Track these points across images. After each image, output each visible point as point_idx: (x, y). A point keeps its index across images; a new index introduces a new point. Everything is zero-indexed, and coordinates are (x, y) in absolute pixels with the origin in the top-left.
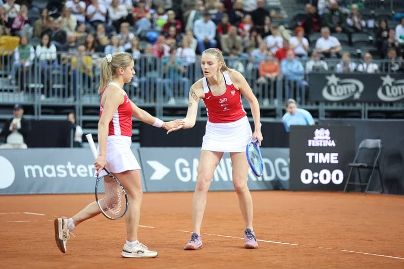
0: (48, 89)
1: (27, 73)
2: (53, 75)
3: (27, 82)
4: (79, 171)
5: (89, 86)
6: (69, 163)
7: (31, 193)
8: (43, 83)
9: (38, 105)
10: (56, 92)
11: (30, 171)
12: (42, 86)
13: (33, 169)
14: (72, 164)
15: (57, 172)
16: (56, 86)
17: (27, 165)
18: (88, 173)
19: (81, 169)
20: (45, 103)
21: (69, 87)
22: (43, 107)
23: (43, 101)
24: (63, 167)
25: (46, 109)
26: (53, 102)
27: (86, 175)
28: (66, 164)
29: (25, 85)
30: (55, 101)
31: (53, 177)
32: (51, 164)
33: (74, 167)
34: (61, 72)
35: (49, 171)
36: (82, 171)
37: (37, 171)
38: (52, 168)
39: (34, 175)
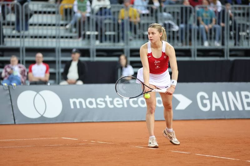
0: (101, 36)
1: (84, 22)
2: (106, 24)
3: (84, 30)
4: (115, 103)
5: (135, 33)
6: (107, 97)
7: (75, 121)
8: (97, 30)
9: (93, 49)
10: (108, 37)
11: (74, 103)
12: (96, 33)
13: (77, 101)
14: (110, 97)
15: (97, 104)
16: (108, 33)
17: (72, 98)
18: (123, 104)
19: (118, 101)
20: (99, 47)
21: (119, 33)
22: (98, 51)
23: (97, 46)
24: (102, 99)
25: (101, 52)
26: (106, 46)
27: (121, 106)
28: (104, 97)
29: (82, 33)
30: (107, 45)
31: (94, 108)
32: (92, 98)
33: (111, 99)
34: (112, 21)
35: (91, 103)
36: (118, 103)
37: (80, 103)
38: (93, 100)
39: (78, 107)
